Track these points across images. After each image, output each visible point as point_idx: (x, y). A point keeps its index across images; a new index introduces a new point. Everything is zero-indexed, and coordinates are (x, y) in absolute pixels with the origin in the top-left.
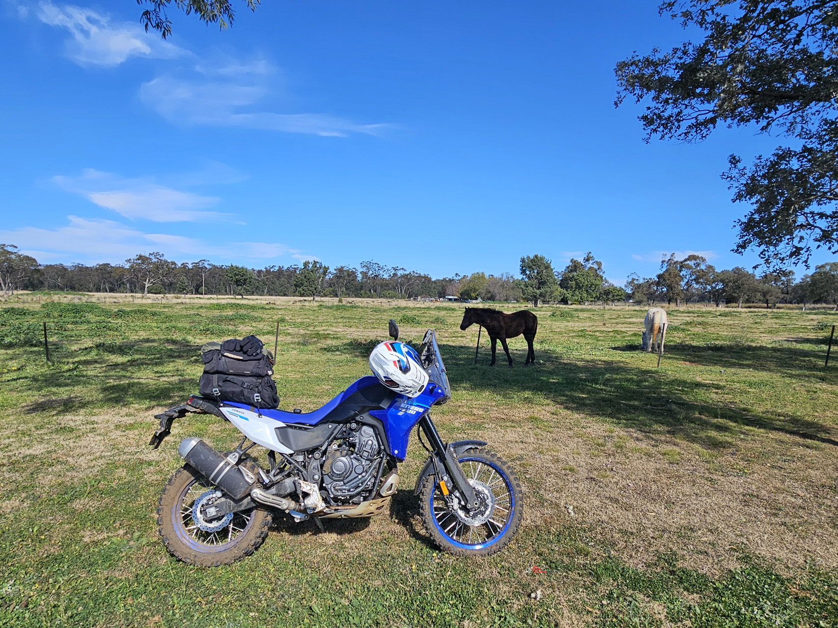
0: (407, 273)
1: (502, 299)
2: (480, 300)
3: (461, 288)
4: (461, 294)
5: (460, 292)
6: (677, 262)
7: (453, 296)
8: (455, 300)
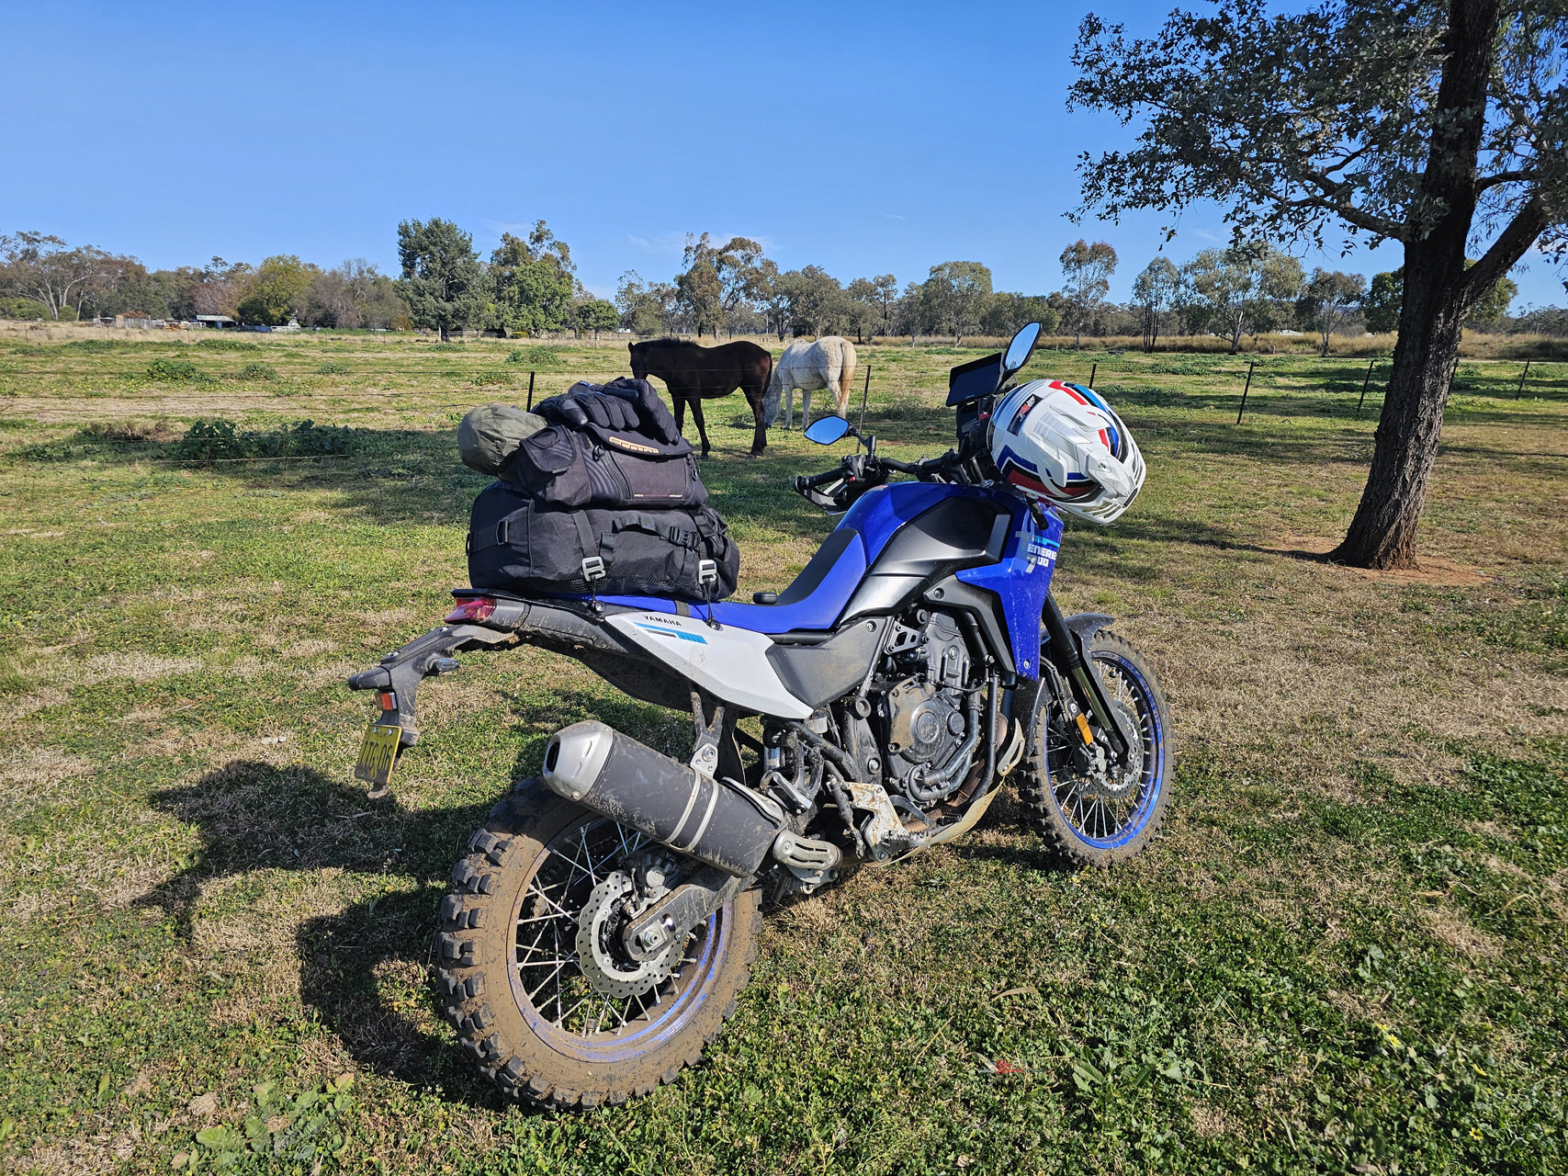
0: (69, 249)
1: (354, 324)
2: (294, 325)
3: (237, 295)
4: (241, 311)
5: (239, 304)
6: (712, 251)
7: (216, 314)
8: (226, 325)
